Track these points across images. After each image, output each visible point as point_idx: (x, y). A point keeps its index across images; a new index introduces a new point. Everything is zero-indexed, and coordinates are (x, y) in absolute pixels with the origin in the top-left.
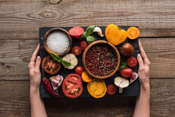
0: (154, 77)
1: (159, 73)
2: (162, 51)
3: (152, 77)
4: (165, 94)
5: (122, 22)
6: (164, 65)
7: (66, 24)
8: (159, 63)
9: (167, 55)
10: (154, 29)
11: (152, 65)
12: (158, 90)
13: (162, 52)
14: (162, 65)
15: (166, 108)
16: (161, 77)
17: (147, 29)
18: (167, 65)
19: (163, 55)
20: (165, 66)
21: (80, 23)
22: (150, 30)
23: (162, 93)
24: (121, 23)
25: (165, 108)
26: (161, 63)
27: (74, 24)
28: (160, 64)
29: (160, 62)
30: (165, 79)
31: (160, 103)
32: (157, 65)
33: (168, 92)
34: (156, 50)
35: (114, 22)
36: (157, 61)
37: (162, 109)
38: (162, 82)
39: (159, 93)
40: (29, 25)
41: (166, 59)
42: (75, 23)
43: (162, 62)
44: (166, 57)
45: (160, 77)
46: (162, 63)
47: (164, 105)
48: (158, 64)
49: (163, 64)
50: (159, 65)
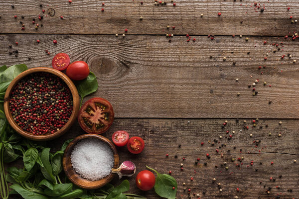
0: (268, 117)
1: (278, 108)
2: (284, 64)
3: (264, 117)
4: (289, 153)
5: (209, 4)
6: (289, 92)
7: (95, 5)
8: (279, 87)
9: (294, 72)
10: (275, 19)
11: (265, 92)
12: (275, 144)
13: (285, 67)
14: (284, 92)
15: (291, 181)
16: (282, 117)
17: (261, 19)
18: (294, 93)
19: (287, 72)
20: (290, 94)
21: (124, 4)
22: (265, 22)
23: (283, 149)
24: (207, 6)
25: (289, 181)
26: (281, 88)
27: (109, 4)
28: (279, 90)
29: (281, 86)
30: (289, 122)
31: (279, 169)
32: (273, 92)
33: (296, 149)
34: (273, 60)
35: (192, 4)
36: (275, 85)
37: (284, 183)
38: (283, 127)
39: (277, 149)
40: (19, 4)
41: (292, 81)
42: (113, 4)
43: (284, 86)
44: (293, 76)
45: (280, 117)
46: (286, 88)
47: (287, 175)
48: (275, 89)
49: (287, 90)
50: (279, 92)
